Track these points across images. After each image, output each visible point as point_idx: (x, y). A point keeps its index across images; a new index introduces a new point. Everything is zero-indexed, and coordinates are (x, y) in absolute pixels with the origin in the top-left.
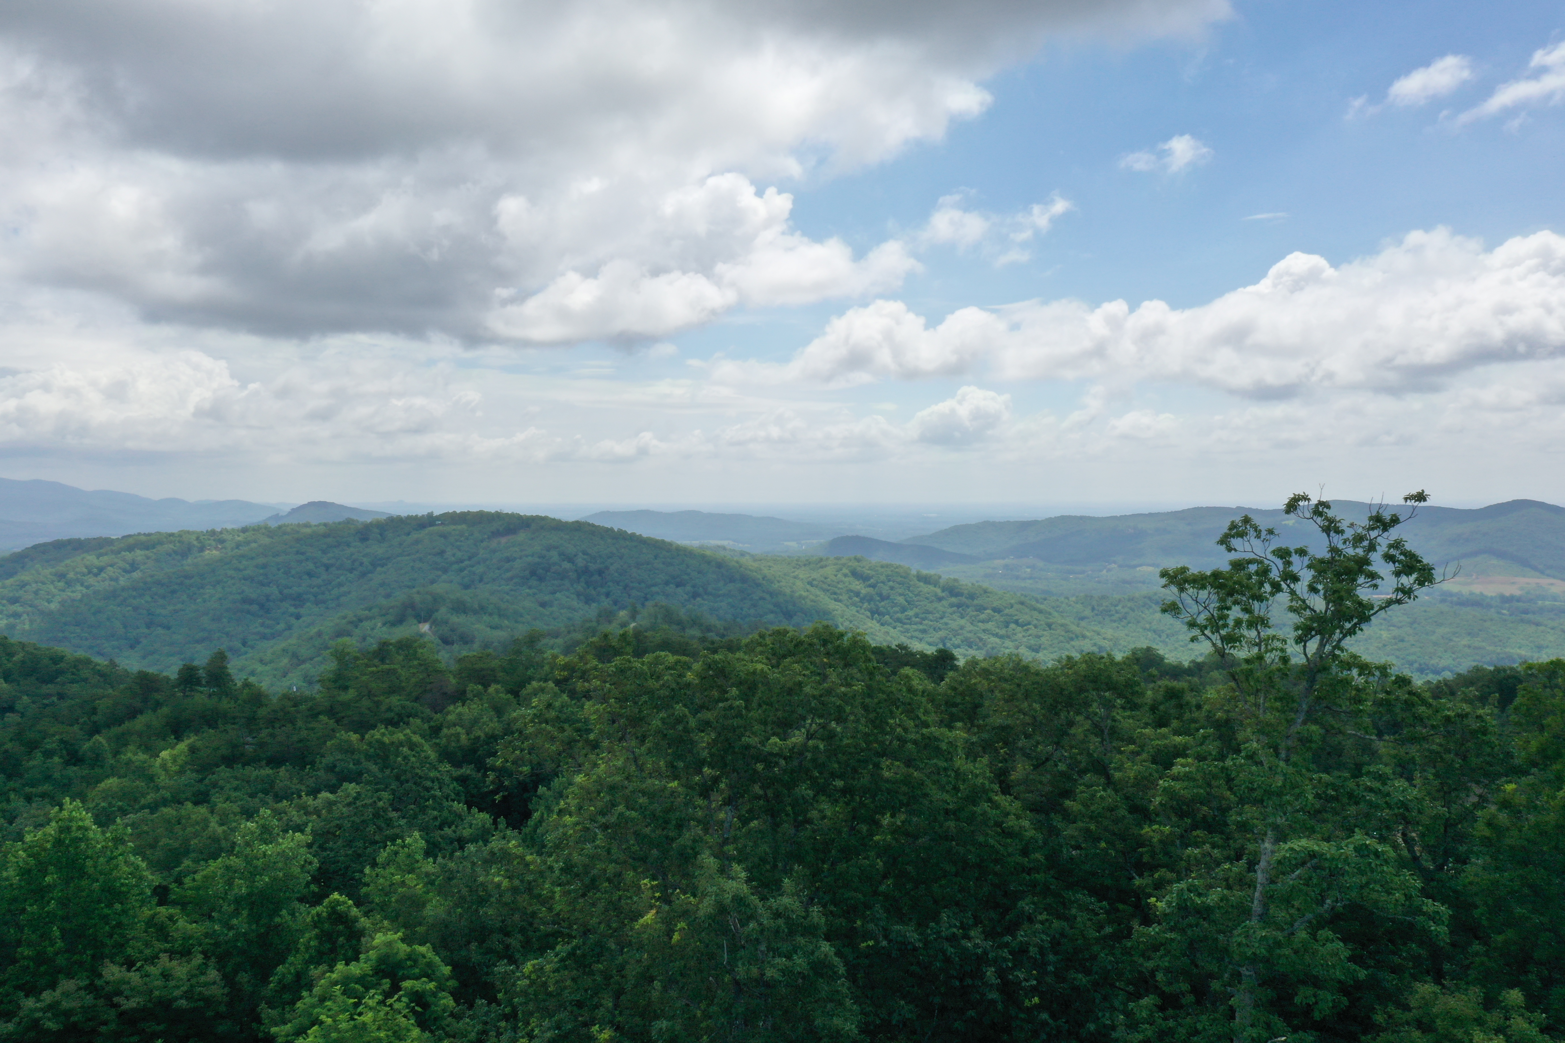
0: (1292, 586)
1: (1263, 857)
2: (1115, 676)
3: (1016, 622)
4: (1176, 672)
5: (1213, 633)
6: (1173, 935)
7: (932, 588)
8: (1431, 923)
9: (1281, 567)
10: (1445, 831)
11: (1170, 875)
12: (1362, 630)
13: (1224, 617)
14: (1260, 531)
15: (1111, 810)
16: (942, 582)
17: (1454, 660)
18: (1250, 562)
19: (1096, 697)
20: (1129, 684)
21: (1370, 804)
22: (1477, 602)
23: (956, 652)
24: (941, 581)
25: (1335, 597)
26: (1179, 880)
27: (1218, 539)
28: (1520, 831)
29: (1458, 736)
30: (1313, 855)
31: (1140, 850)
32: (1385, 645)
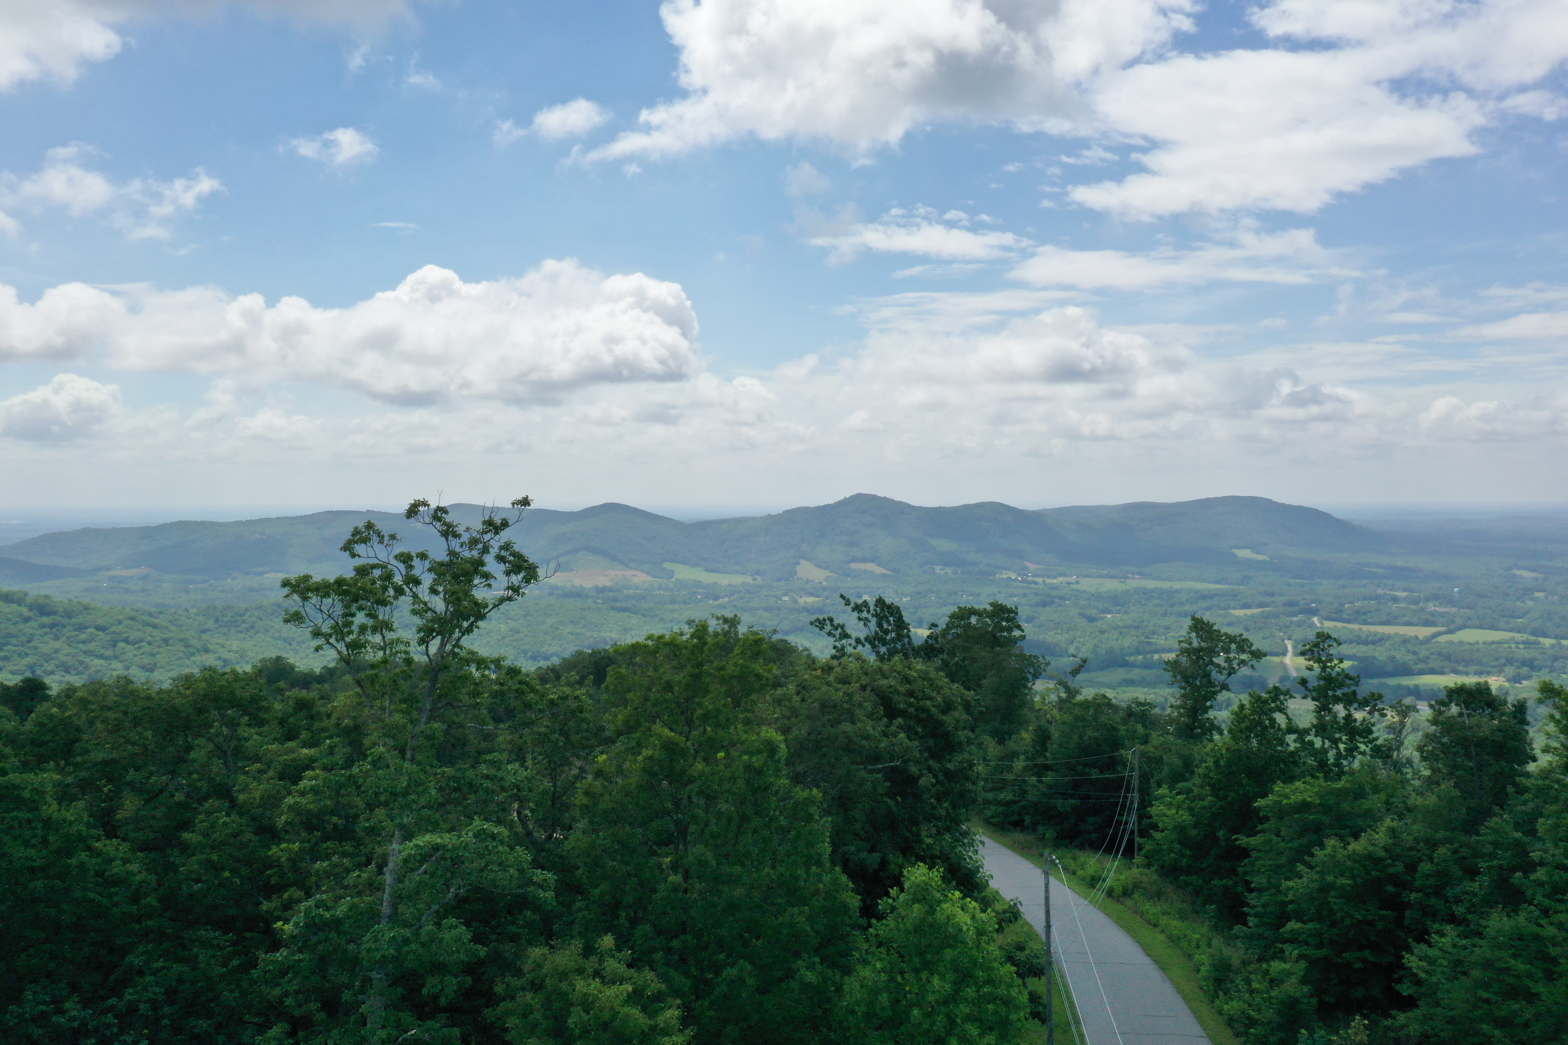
0: (414, 589)
1: (391, 858)
2: (238, 693)
3: (126, 640)
4: (307, 680)
5: (338, 641)
6: (301, 956)
7: (15, 607)
8: (540, 891)
9: (404, 572)
10: (553, 804)
11: (300, 894)
12: (478, 627)
13: (348, 624)
14: (383, 536)
15: (235, 835)
16: (29, 600)
17: (560, 646)
18: (374, 567)
19: (218, 717)
20: (254, 700)
21: (487, 790)
22: (578, 594)
23: (47, 680)
24: (27, 598)
25: (453, 598)
26: (308, 895)
27: (342, 545)
28: (610, 795)
29: (561, 717)
30: (436, 848)
31: (268, 872)
32: (503, 637)
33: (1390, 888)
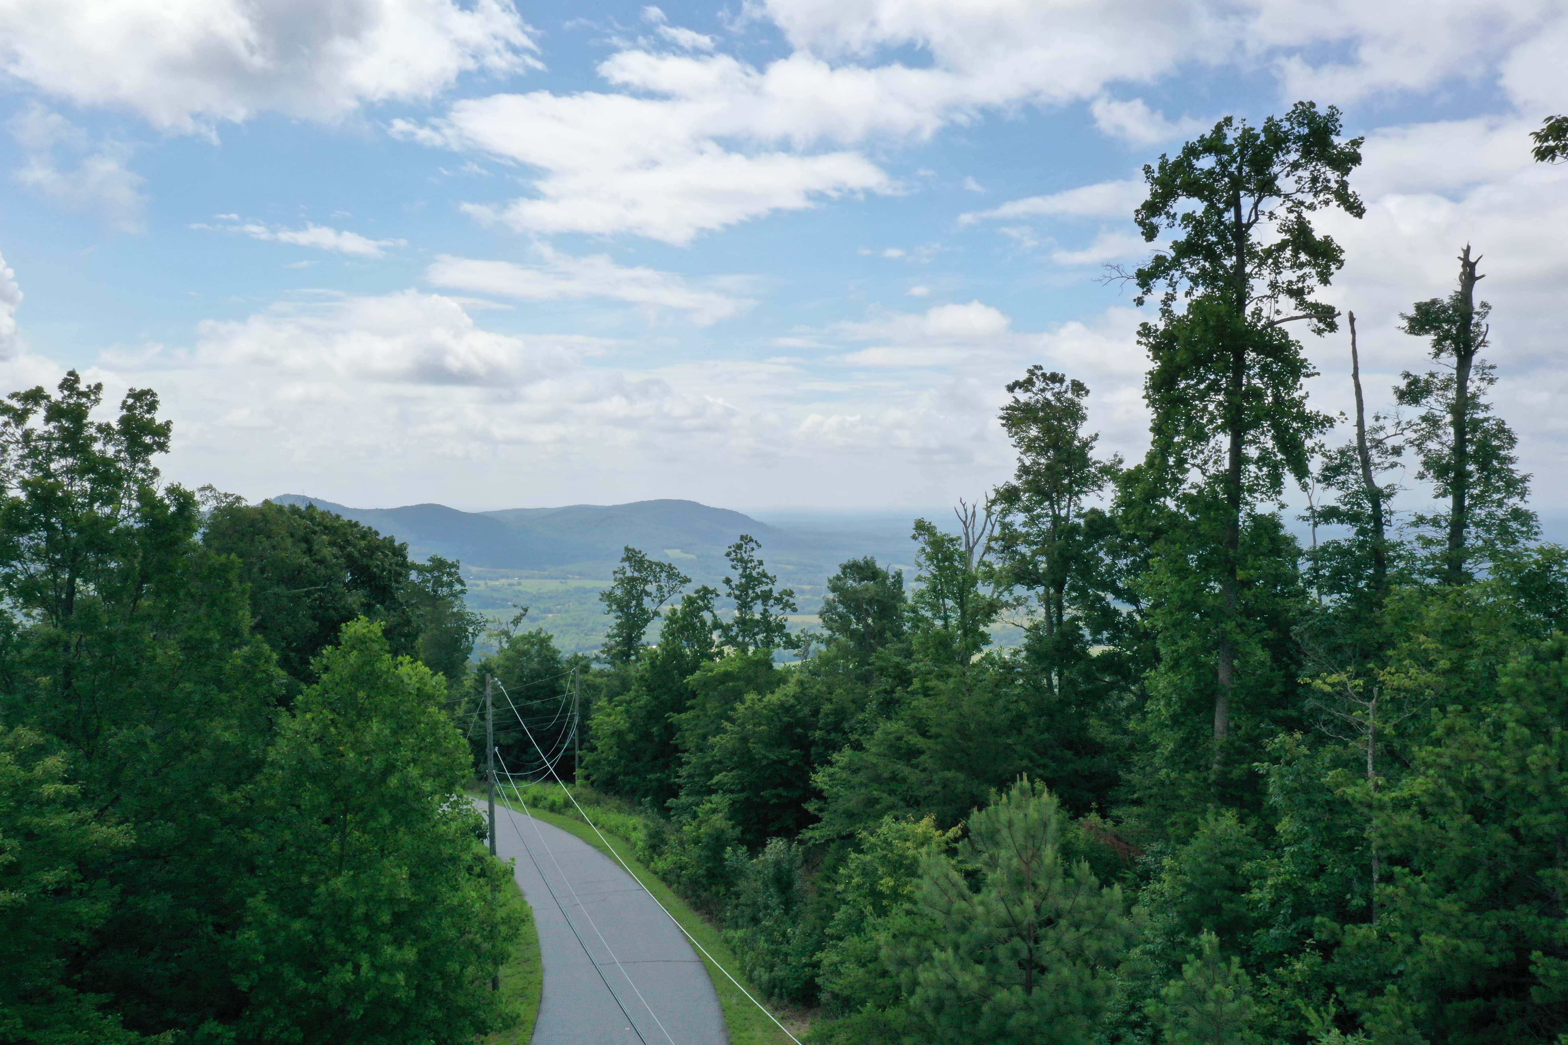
33: (799, 730)
